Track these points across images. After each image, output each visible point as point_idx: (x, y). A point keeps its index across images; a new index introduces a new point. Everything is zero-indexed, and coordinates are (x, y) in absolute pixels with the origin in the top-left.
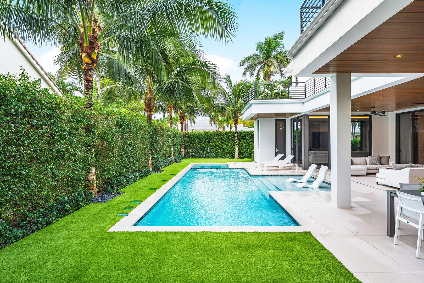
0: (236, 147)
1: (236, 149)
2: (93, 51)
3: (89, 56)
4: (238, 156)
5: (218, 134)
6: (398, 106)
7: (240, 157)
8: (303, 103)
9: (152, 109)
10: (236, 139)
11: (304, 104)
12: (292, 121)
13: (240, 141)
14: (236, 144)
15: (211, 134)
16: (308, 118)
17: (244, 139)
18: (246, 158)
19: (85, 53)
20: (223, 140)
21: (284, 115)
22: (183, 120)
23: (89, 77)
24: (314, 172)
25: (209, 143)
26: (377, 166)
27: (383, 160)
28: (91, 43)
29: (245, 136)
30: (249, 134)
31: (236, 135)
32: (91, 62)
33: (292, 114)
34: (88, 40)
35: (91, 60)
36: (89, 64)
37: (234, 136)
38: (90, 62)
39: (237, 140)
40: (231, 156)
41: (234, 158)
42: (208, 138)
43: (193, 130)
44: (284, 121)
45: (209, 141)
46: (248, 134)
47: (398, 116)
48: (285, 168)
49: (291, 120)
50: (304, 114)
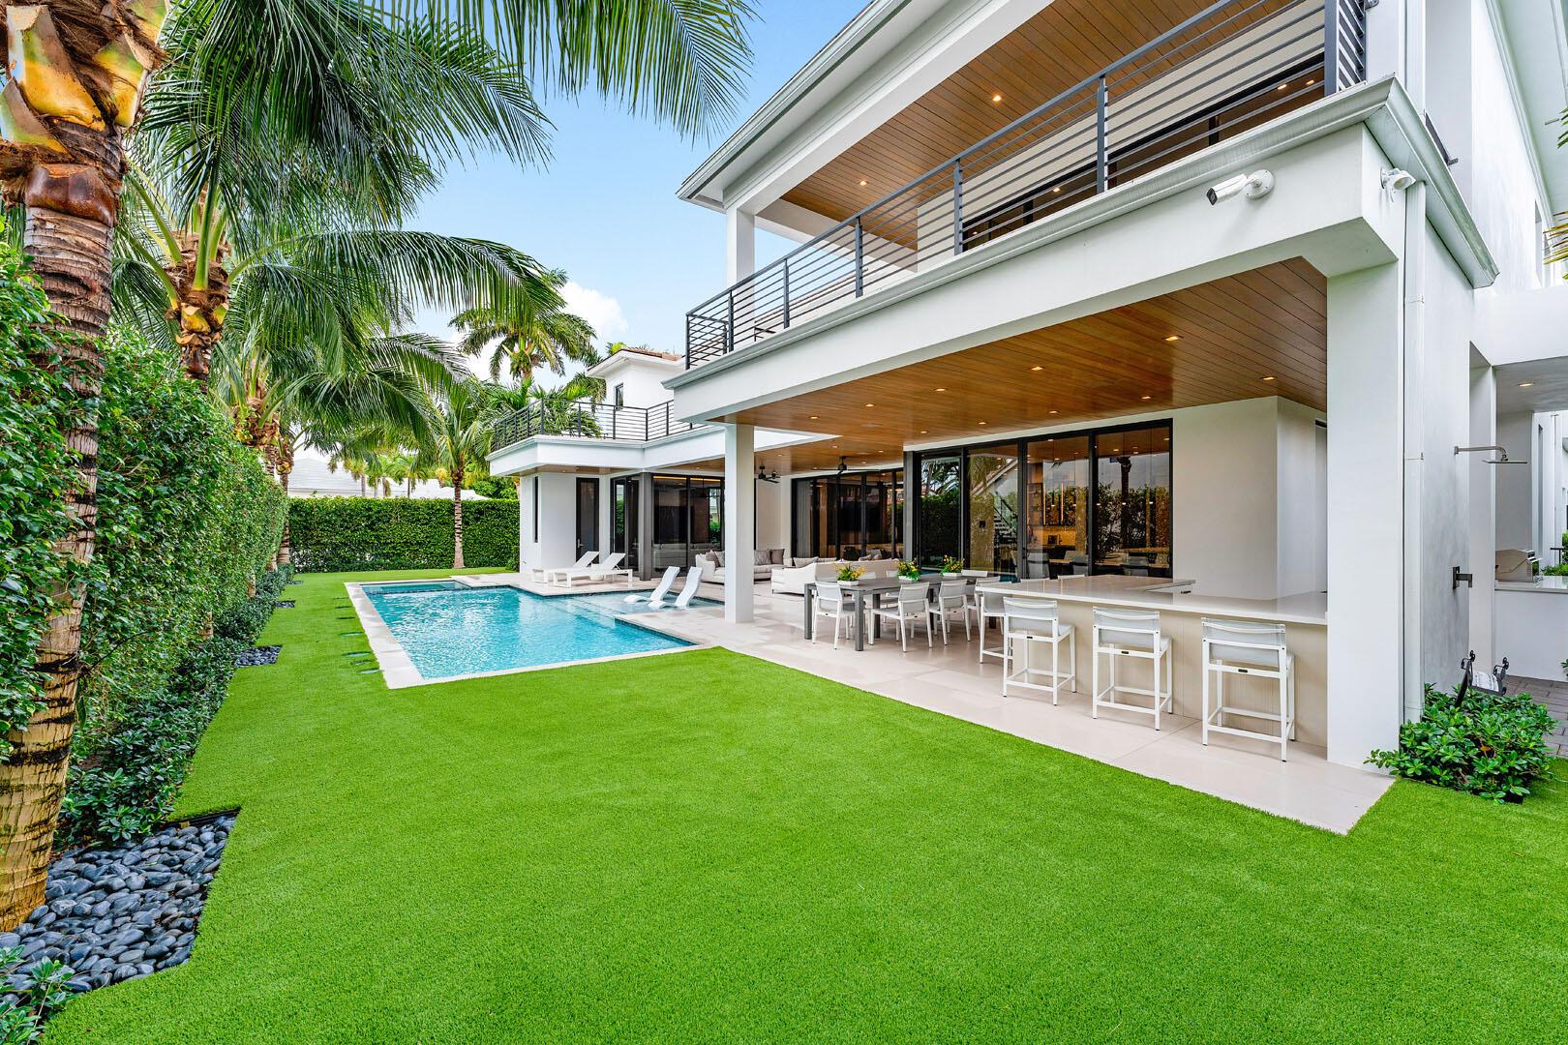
0: (457, 539)
1: (459, 546)
2: (218, 304)
3: (206, 313)
4: (462, 561)
5: (403, 507)
6: (795, 468)
7: (466, 565)
8: (644, 449)
9: (263, 436)
10: (456, 518)
11: (646, 452)
12: (614, 482)
13: (467, 523)
14: (458, 531)
15: (380, 505)
16: (652, 479)
17: (477, 519)
18: (484, 566)
19: (194, 305)
20: (419, 520)
21: (596, 470)
22: (286, 464)
23: (201, 365)
24: (675, 580)
25: (373, 530)
26: (767, 566)
27: (776, 557)
28: (214, 284)
29: (481, 513)
30: (493, 508)
31: (458, 509)
32: (209, 330)
33: (613, 470)
34: (206, 275)
35: (210, 324)
36: (203, 334)
37: (451, 512)
38: (206, 328)
39: (460, 523)
40: (445, 560)
41: (450, 566)
42: (369, 517)
43: (315, 492)
44: (596, 482)
45: (373, 524)
46: (488, 508)
47: (794, 482)
48: (602, 581)
49: (612, 480)
50: (644, 471)
